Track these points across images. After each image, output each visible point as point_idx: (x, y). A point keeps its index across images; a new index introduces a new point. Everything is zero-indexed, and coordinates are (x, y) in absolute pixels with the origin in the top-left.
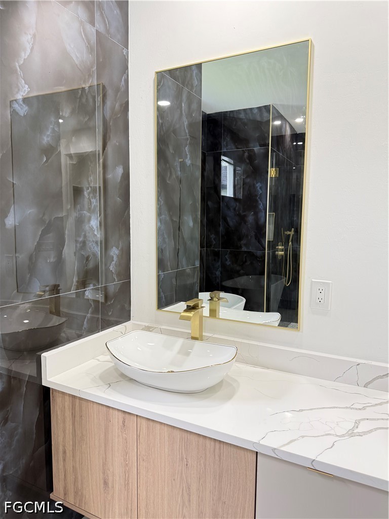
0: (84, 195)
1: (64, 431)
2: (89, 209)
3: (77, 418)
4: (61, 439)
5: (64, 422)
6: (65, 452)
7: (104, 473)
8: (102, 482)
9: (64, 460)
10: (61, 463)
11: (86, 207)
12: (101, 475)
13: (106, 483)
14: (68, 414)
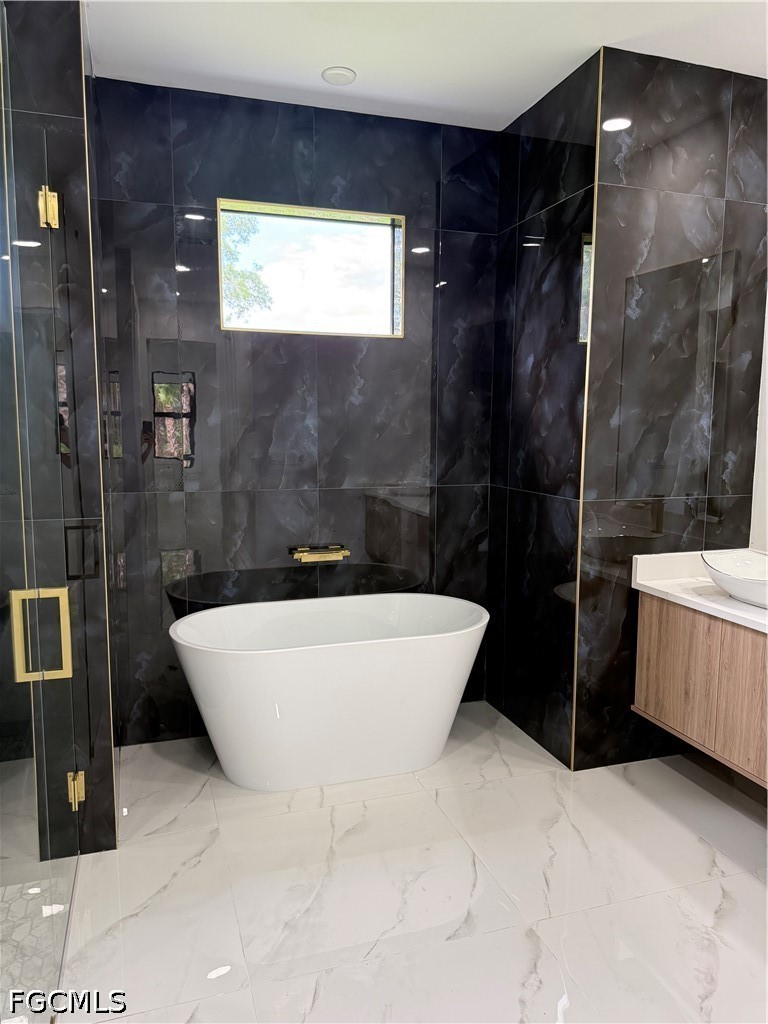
0: (695, 391)
1: (650, 638)
2: (700, 406)
3: (664, 624)
4: (646, 646)
5: (651, 627)
6: (649, 660)
7: (686, 683)
8: (683, 691)
9: (648, 668)
10: (645, 671)
11: (696, 404)
12: (683, 685)
13: (687, 693)
14: (655, 619)
